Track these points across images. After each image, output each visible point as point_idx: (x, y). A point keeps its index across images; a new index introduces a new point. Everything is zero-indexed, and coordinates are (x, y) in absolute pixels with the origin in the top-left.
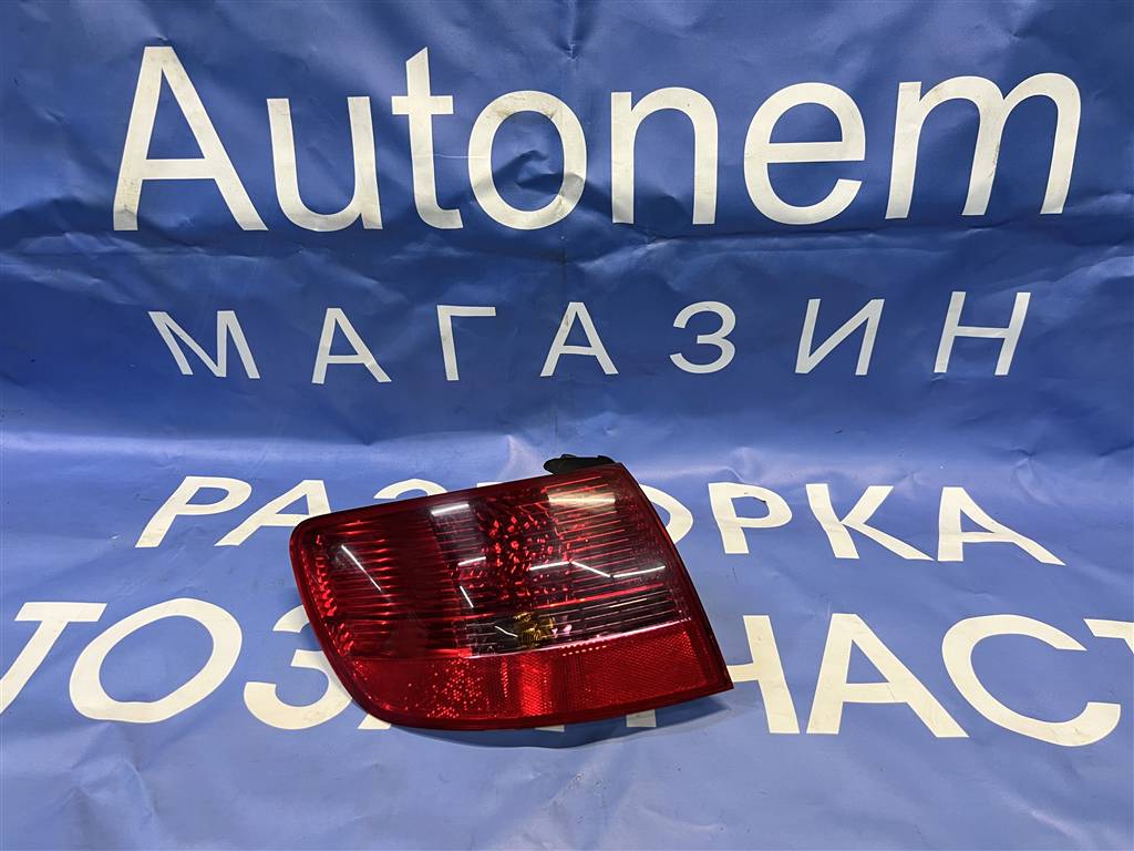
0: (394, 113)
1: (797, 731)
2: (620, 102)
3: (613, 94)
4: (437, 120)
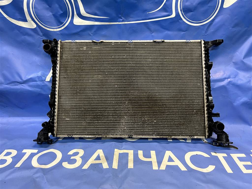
1: (158, 169)
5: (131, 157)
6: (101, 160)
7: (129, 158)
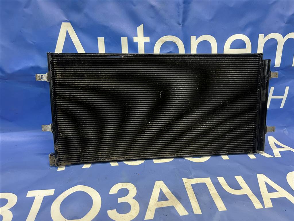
0: (134, 41)
1: (263, 208)
2: (193, 38)
3: (191, 36)
4: (145, 43)
5: (213, 190)
6: (168, 200)
7: (211, 192)
